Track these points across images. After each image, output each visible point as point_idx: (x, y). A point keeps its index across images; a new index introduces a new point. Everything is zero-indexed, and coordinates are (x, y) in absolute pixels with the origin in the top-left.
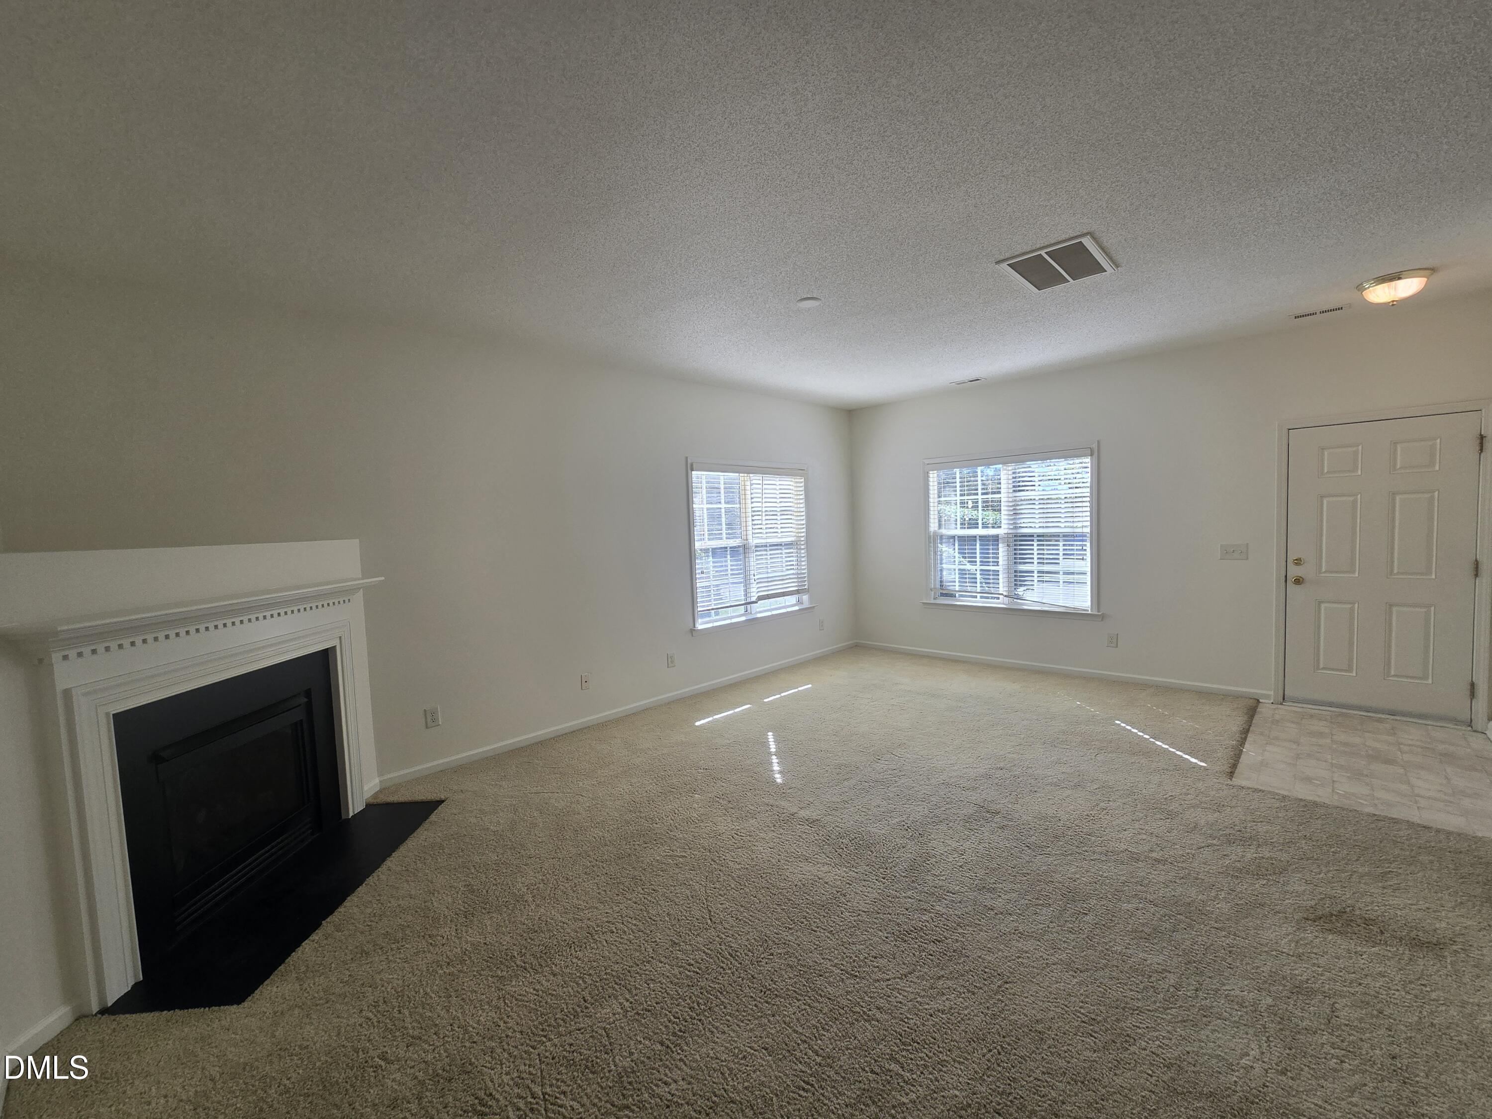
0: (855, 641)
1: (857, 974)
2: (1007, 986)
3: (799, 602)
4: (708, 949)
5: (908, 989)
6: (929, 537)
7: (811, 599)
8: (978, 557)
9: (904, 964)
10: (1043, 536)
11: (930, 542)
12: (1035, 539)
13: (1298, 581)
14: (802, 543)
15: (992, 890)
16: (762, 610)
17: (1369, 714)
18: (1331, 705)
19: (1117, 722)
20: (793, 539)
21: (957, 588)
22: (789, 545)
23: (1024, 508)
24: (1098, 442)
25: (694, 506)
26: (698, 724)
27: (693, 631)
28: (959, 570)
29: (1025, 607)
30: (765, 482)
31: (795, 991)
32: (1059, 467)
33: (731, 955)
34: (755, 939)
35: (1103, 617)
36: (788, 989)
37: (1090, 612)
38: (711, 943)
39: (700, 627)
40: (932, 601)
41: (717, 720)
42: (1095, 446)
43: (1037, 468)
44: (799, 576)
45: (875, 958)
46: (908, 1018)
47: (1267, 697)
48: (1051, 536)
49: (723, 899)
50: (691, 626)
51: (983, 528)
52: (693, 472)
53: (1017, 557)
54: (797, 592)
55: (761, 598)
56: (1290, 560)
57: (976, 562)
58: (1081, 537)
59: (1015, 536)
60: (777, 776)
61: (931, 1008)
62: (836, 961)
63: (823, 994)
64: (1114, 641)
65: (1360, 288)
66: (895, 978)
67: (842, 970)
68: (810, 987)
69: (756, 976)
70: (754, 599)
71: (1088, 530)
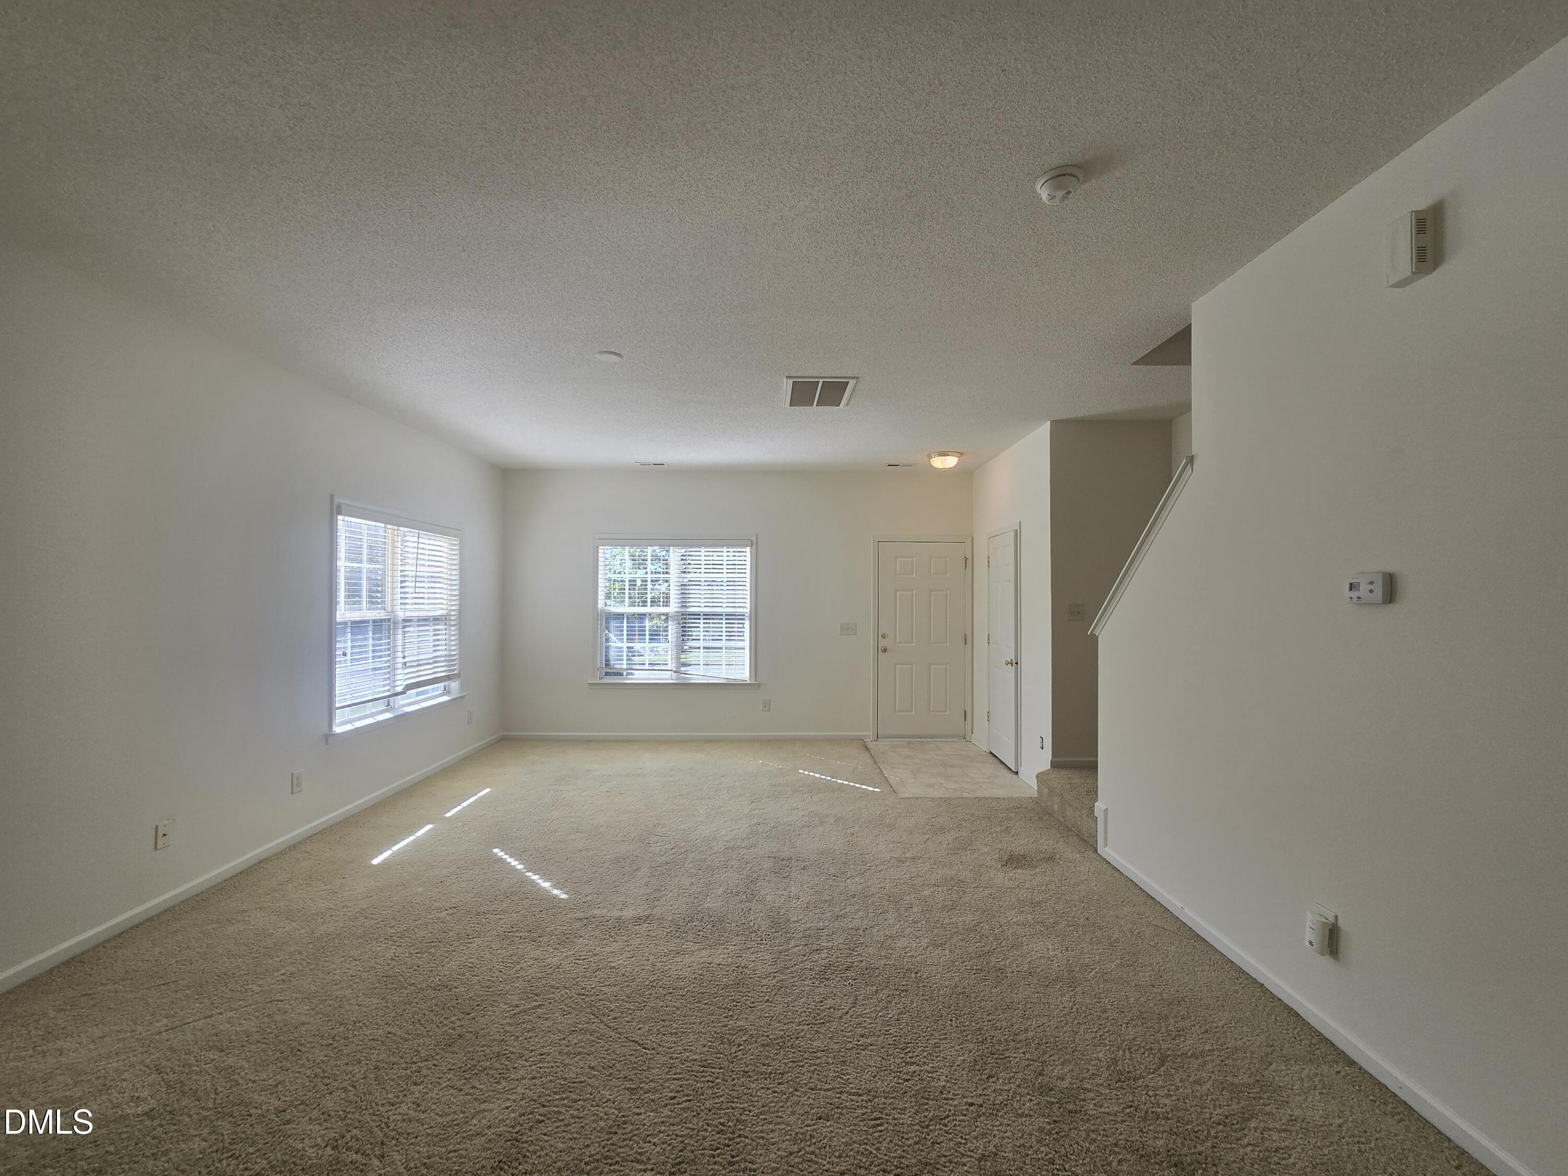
0: (501, 734)
1: (822, 1021)
2: (919, 975)
3: (446, 691)
4: (674, 1074)
5: (867, 1011)
6: (598, 614)
7: (462, 687)
8: (647, 635)
9: (845, 995)
10: (709, 615)
11: (598, 620)
12: (702, 617)
13: (885, 651)
14: (453, 618)
15: (844, 916)
16: (409, 704)
17: (922, 740)
18: (902, 737)
19: (802, 771)
20: (444, 612)
21: (625, 666)
22: (436, 619)
23: (693, 590)
24: (757, 535)
25: (339, 563)
26: (376, 861)
27: (329, 737)
28: (627, 648)
29: (692, 681)
30: (421, 540)
31: (792, 1062)
32: (726, 554)
33: (704, 1066)
34: (709, 1041)
35: (759, 685)
36: (784, 1063)
37: (748, 682)
38: (671, 1068)
39: (338, 730)
40: (599, 681)
41: (399, 852)
42: (754, 538)
43: (703, 554)
44: (449, 659)
45: (822, 1002)
46: (886, 1031)
47: (868, 736)
48: (713, 615)
49: (635, 1024)
50: (326, 731)
51: (651, 606)
52: (340, 517)
53: (684, 634)
54: (448, 678)
55: (409, 687)
56: (880, 636)
57: (645, 639)
58: (740, 617)
59: (683, 615)
60: (556, 892)
61: (893, 1016)
62: (796, 1020)
63: (815, 1050)
64: (767, 706)
65: (930, 457)
66: (850, 1009)
67: (808, 1025)
68: (800, 1051)
69: (746, 1069)
70: (399, 689)
71: (748, 610)
